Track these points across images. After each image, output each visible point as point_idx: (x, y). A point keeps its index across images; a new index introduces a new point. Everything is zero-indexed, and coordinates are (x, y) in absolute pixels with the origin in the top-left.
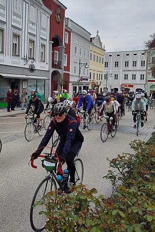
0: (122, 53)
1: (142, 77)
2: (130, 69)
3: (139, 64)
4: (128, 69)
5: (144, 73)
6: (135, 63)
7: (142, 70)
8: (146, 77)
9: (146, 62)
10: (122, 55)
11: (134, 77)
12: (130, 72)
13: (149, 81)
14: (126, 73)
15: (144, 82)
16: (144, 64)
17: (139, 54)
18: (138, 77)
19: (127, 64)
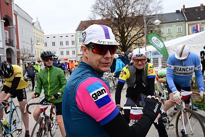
0: (57, 35)
1: (74, 52)
2: (64, 47)
3: (70, 43)
4: (62, 47)
5: (75, 49)
6: (67, 43)
7: (73, 48)
8: (76, 53)
9: (75, 42)
10: (57, 37)
11: (68, 53)
12: (65, 49)
13: (78, 55)
14: (62, 50)
15: (75, 56)
16: (74, 43)
17: (70, 36)
18: (71, 53)
19: (61, 43)
